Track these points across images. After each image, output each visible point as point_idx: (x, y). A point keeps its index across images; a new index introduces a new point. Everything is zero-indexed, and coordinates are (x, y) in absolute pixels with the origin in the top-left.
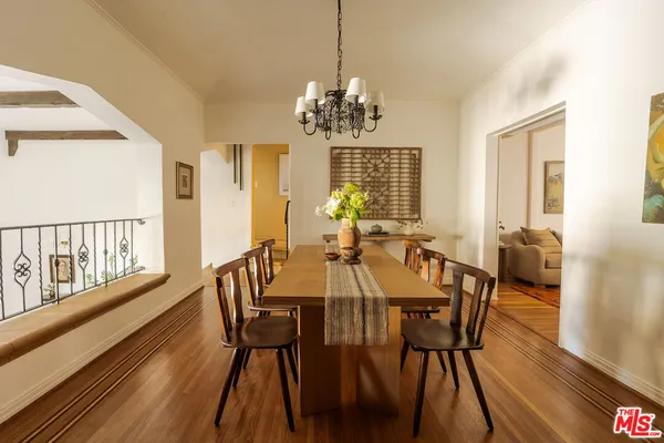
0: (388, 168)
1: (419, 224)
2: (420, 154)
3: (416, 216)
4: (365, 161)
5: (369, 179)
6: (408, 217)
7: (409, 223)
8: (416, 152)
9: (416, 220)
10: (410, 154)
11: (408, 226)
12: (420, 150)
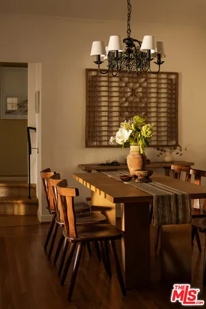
0: (146, 92)
1: (178, 150)
2: (177, 79)
3: (174, 143)
4: (124, 85)
5: (126, 104)
6: (165, 143)
7: (167, 150)
8: (173, 77)
9: (175, 147)
10: (168, 79)
11: (168, 153)
12: (177, 74)
